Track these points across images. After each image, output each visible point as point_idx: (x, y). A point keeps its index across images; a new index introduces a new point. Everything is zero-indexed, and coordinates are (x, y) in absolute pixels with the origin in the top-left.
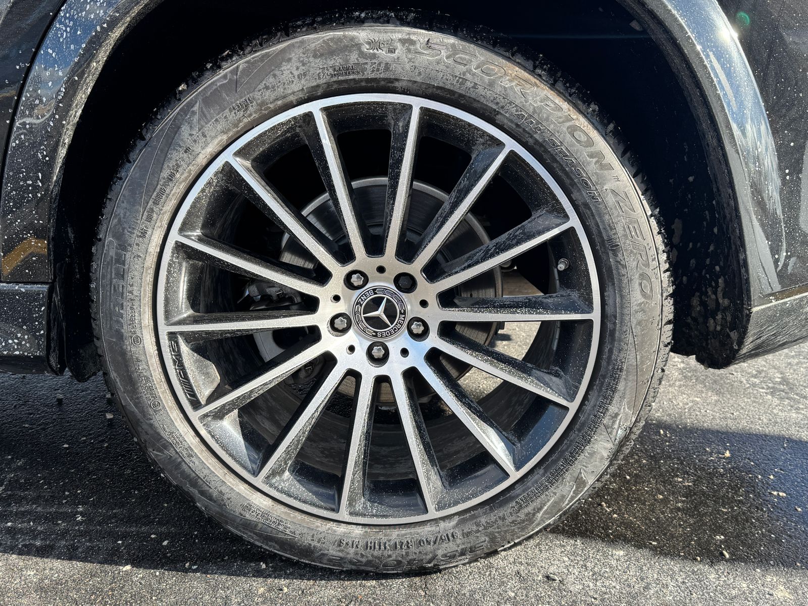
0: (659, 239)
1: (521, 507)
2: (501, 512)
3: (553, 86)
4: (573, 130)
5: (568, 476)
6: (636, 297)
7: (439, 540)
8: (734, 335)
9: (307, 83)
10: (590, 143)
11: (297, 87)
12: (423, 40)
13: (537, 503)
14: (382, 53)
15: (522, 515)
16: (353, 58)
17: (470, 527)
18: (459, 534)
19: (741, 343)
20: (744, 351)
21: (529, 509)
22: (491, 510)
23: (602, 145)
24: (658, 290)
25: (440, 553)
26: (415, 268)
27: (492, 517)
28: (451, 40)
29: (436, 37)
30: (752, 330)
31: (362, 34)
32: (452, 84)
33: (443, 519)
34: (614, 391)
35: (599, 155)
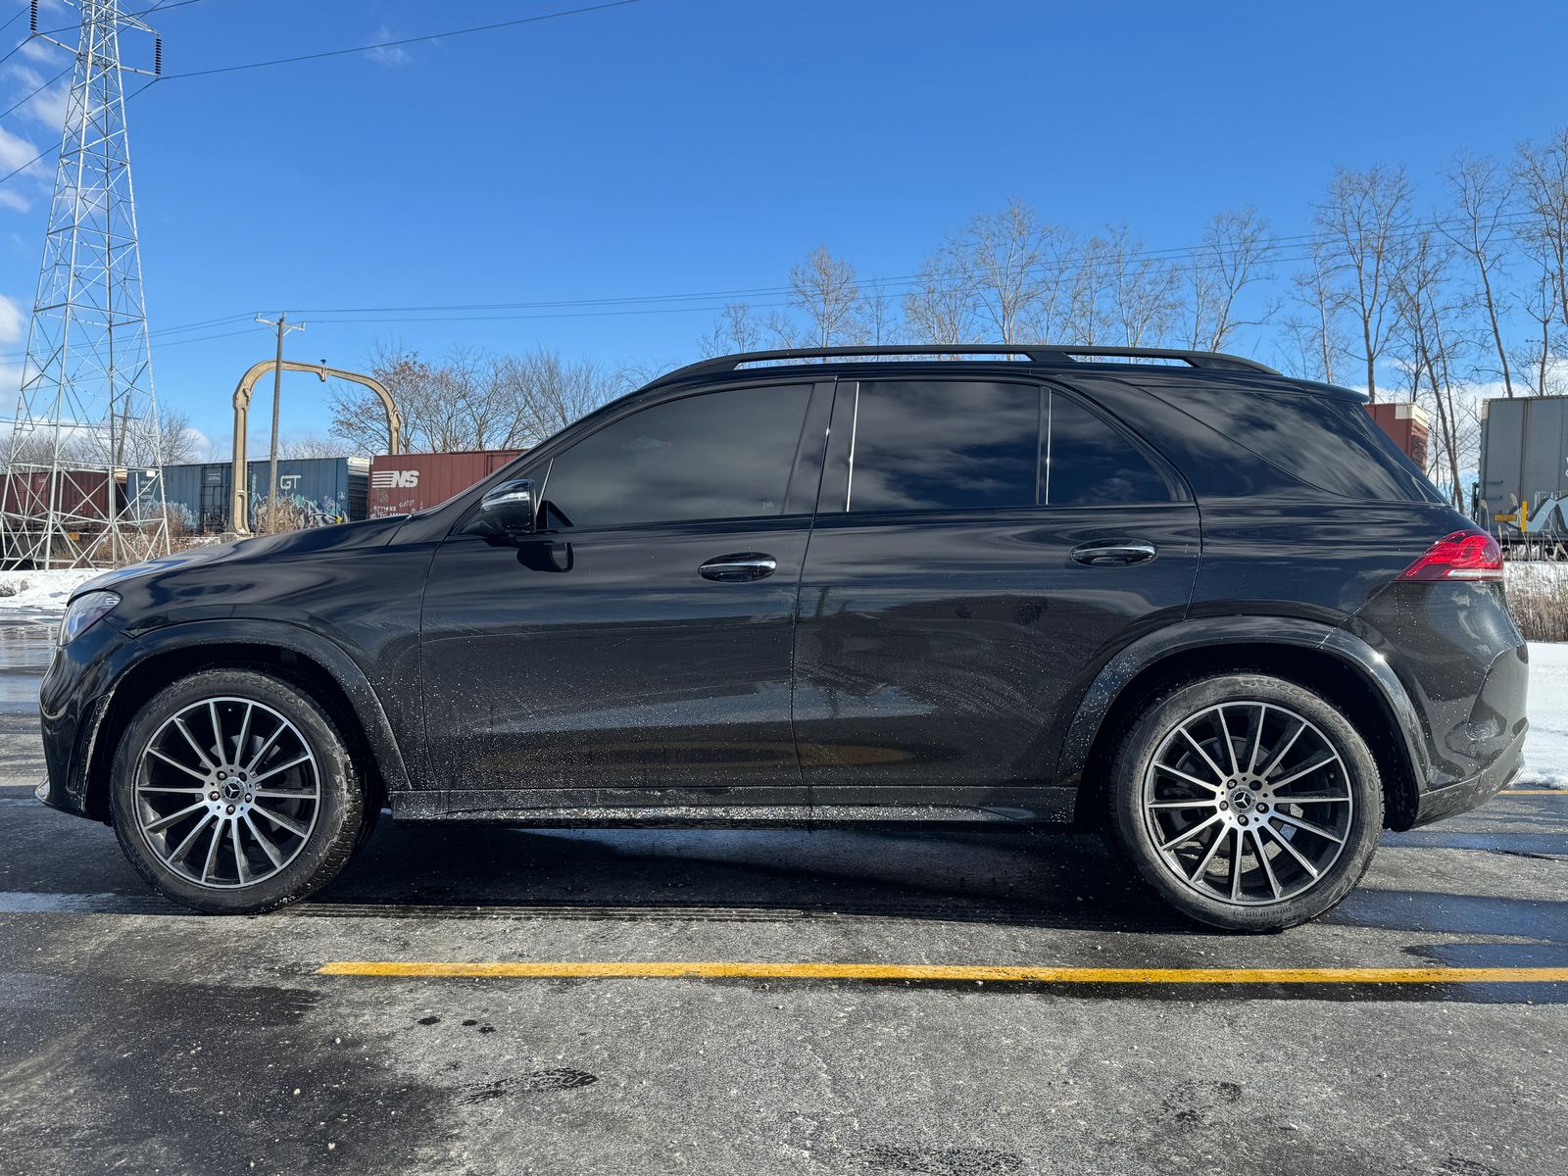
0: (1375, 764)
1: (1322, 894)
2: (1312, 896)
3: (1322, 699)
4: (1333, 717)
5: (1343, 877)
6: (1368, 790)
7: (1284, 911)
8: (1412, 811)
9: (1216, 698)
10: (1341, 722)
11: (1212, 699)
12: (1266, 680)
13: (1329, 892)
14: (1250, 686)
15: (1323, 897)
16: (1237, 688)
17: (1298, 904)
18: (1292, 907)
19: (1416, 813)
20: (1418, 818)
21: (1326, 894)
22: (1308, 895)
23: (1346, 723)
24: (1377, 786)
25: (1284, 918)
26: (1262, 778)
27: (1308, 899)
28: (1278, 680)
29: (1272, 679)
30: (1421, 807)
31: (1240, 678)
32: (1280, 698)
33: (1283, 901)
34: (1362, 834)
35: (1346, 728)
